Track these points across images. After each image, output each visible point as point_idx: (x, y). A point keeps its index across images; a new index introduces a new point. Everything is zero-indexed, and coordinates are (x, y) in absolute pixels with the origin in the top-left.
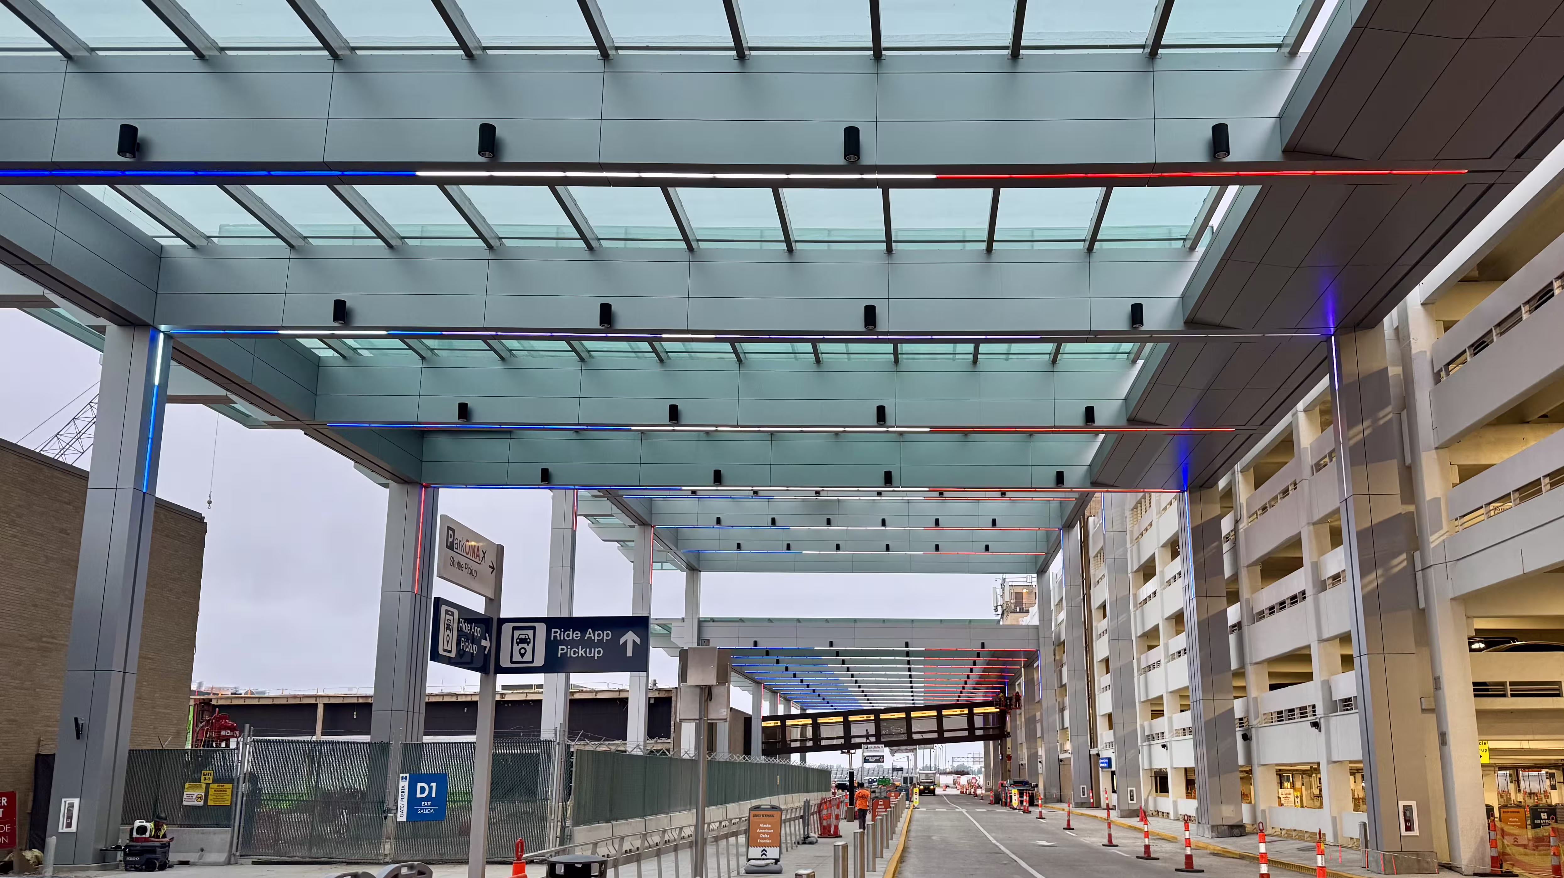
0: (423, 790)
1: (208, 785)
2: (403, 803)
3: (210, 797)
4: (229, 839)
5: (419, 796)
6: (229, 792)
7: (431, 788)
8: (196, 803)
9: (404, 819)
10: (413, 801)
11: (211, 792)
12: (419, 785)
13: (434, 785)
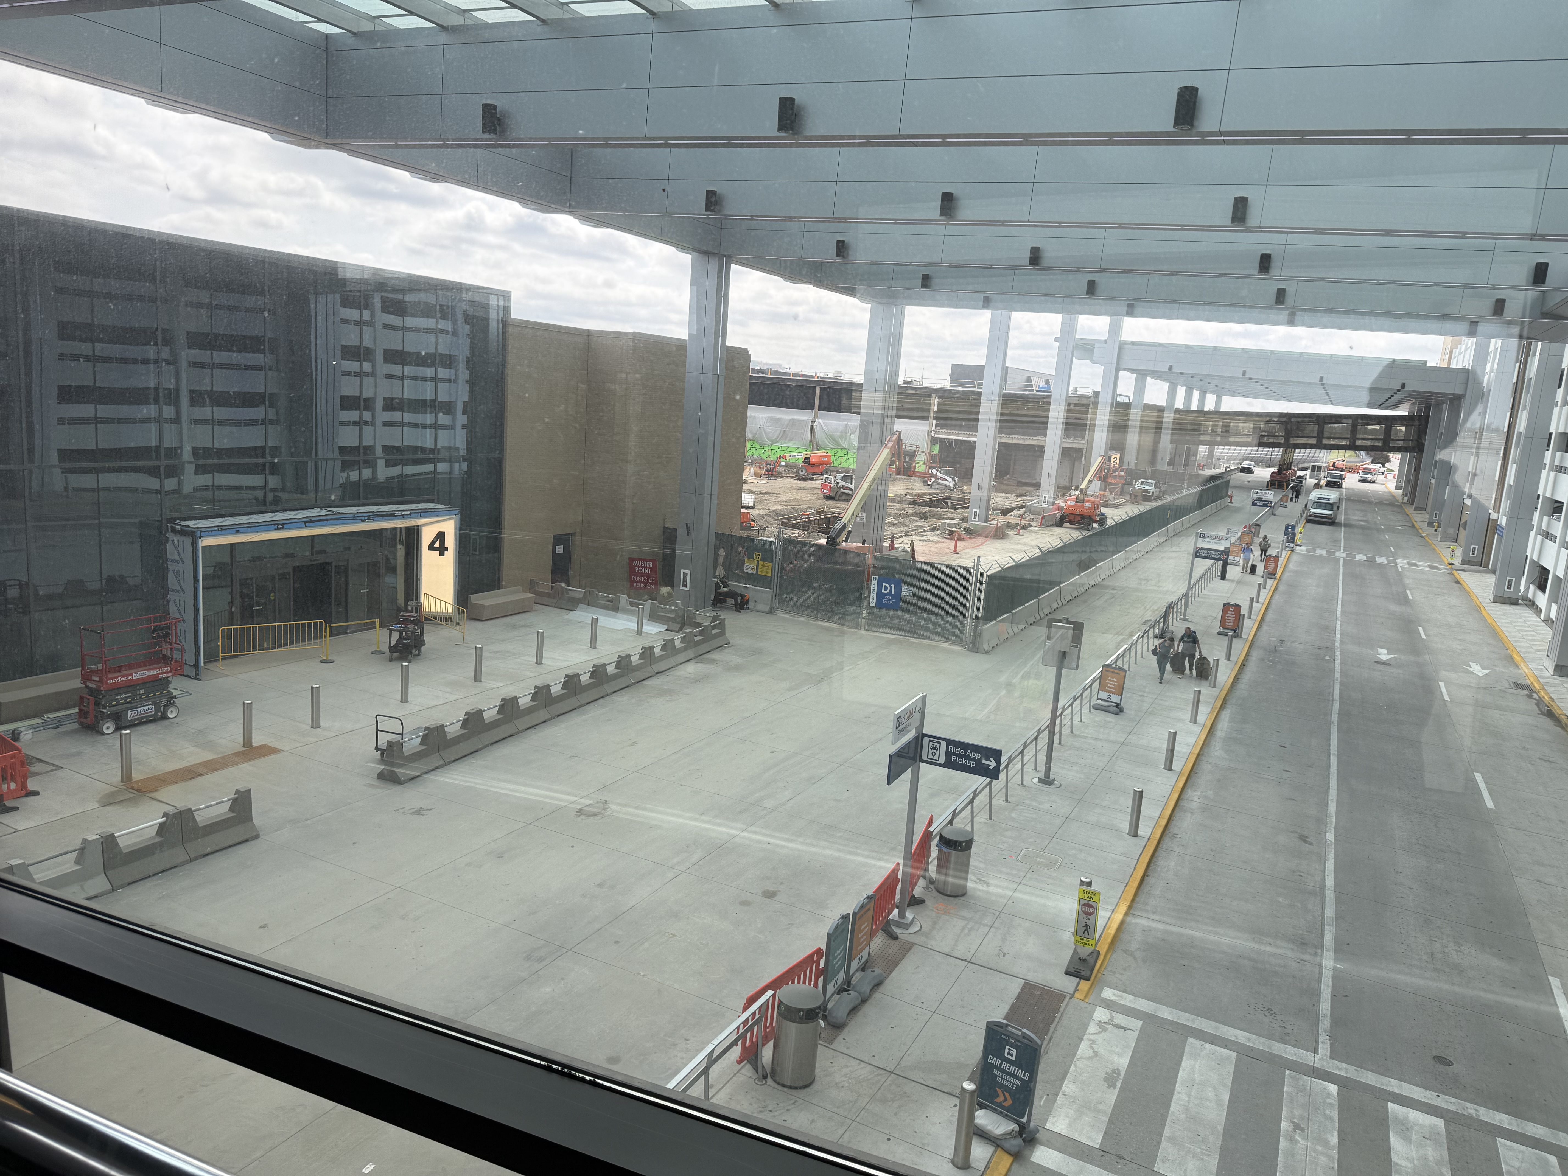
0: (886, 588)
1: (758, 561)
2: (874, 595)
3: (759, 570)
4: (770, 598)
5: (883, 591)
6: (770, 568)
7: (891, 588)
8: (751, 572)
9: (874, 605)
10: (880, 595)
11: (760, 566)
12: (884, 584)
13: (893, 586)
